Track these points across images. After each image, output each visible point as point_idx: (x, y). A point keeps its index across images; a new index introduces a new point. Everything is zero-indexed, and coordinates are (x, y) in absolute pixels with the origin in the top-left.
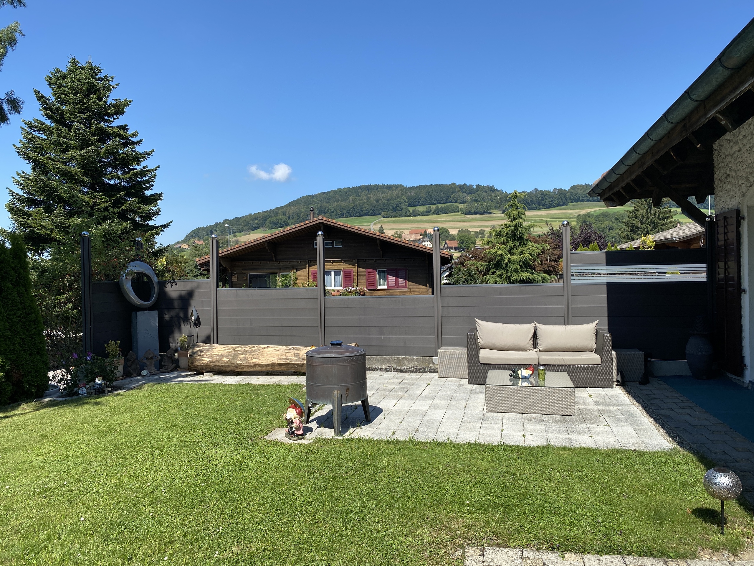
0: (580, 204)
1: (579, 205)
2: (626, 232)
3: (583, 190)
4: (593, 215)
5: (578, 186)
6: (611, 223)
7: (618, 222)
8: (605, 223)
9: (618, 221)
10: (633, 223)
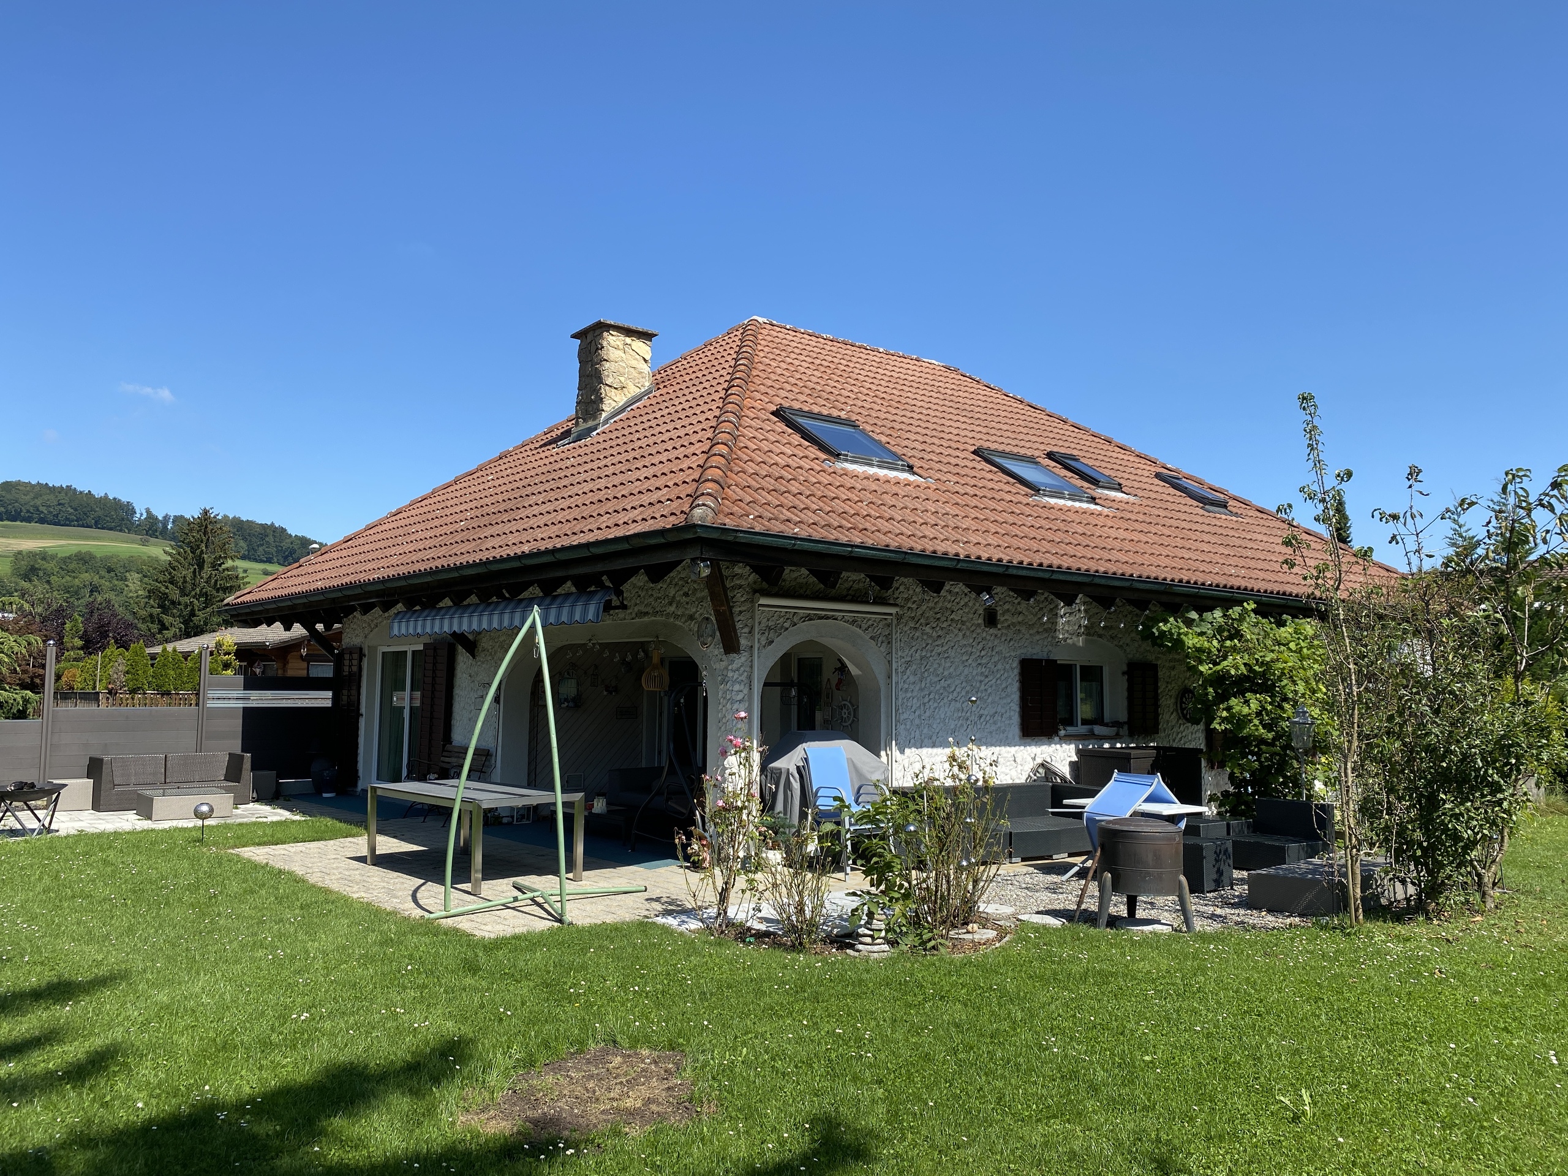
0: (22, 527)
1: (17, 527)
2: (148, 609)
3: (32, 495)
4: (53, 557)
5: (19, 483)
6: (96, 579)
7: (112, 577)
8: (82, 576)
9: (112, 574)
10: (166, 594)
